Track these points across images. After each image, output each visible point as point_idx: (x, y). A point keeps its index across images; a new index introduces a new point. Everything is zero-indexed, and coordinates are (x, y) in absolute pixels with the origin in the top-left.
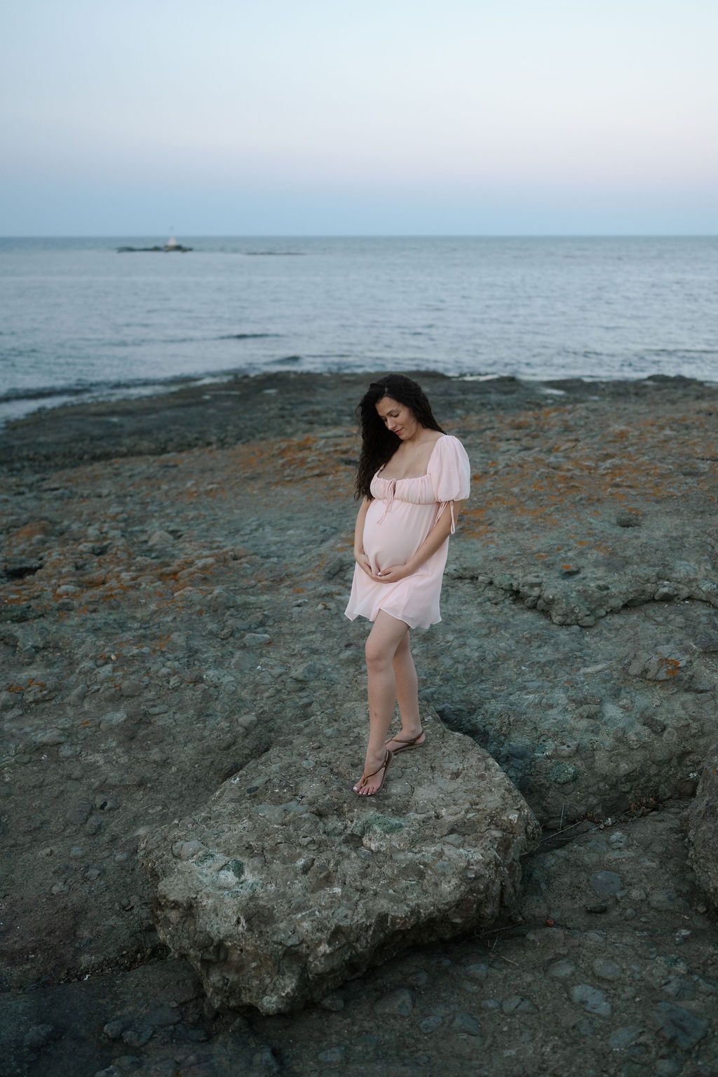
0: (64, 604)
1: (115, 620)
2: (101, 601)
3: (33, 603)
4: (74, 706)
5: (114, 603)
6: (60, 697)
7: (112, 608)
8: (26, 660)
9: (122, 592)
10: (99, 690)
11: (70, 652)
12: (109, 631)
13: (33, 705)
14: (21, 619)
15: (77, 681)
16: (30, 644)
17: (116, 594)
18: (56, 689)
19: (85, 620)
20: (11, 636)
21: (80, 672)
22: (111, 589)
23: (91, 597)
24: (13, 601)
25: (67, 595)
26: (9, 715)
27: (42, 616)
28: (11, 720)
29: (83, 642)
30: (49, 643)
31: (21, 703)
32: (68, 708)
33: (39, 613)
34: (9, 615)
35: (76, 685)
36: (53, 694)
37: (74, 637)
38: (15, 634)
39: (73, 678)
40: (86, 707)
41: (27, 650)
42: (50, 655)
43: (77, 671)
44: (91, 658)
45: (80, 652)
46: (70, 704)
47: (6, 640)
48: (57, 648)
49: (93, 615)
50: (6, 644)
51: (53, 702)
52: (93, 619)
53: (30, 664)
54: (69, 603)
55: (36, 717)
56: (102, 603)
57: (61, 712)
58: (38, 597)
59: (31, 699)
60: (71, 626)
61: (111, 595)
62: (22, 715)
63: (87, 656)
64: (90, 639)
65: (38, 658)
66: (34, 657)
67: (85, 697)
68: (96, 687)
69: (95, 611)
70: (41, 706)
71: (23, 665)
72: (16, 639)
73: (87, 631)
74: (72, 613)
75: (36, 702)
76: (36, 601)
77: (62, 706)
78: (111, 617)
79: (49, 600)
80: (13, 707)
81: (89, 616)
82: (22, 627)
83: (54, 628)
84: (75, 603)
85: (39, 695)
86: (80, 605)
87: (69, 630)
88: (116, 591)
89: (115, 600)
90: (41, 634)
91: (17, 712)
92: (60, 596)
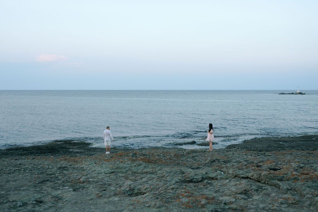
0: (296, 178)
1: (315, 185)
2: (309, 179)
3: (285, 176)
4: (307, 207)
5: (314, 180)
6: (301, 204)
7: (313, 181)
8: (285, 192)
9: (316, 177)
10: (316, 204)
11: (300, 192)
12: (314, 188)
13: (291, 205)
14: (281, 180)
15: (306, 200)
16: (286, 187)
17: (314, 178)
18: (299, 201)
19: (305, 183)
20: (278, 184)
21: (307, 198)
22: (312, 176)
23: (305, 177)
24: (278, 174)
25: (296, 175)
26: (283, 206)
27: (288, 180)
28: (284, 207)
29: (305, 190)
30: (292, 188)
31: (287, 203)
32: (305, 208)
33: (287, 179)
34: (277, 178)
35: (306, 201)
36: (298, 203)
37: (302, 188)
38: (280, 184)
39: (304, 199)
40: (312, 208)
41: (284, 189)
42: (293, 192)
43: (306, 197)
44: (310, 194)
45: (305, 192)
46: (305, 206)
47: (276, 185)
48: (295, 190)
49: (307, 182)
50: (276, 187)
51: (299, 205)
52: (307, 184)
53: (286, 193)
54: (297, 178)
55: (293, 208)
56: (309, 180)
57: (302, 209)
58: (286, 174)
59: (291, 202)
60: (299, 184)
61: (312, 178)
62: (288, 207)
63: (308, 193)
64: (308, 189)
65: (289, 192)
66: (287, 192)
67: (311, 205)
68: (315, 203)
69: (307, 181)
70: (294, 205)
71: (283, 193)
72: (280, 186)
73: (306, 187)
74: (299, 181)
75: (292, 204)
76: (286, 175)
77: (302, 207)
78: (314, 184)
79: (290, 176)
80: (284, 204)
81: (305, 182)
82: (282, 182)
83: (293, 184)
84: (300, 178)
85: (294, 202)
86: (301, 179)
87: (299, 186)
88: (314, 177)
89: (314, 179)
90: (289, 185)
91: (285, 205)
92: (294, 175)
